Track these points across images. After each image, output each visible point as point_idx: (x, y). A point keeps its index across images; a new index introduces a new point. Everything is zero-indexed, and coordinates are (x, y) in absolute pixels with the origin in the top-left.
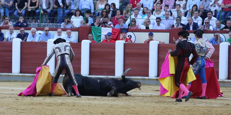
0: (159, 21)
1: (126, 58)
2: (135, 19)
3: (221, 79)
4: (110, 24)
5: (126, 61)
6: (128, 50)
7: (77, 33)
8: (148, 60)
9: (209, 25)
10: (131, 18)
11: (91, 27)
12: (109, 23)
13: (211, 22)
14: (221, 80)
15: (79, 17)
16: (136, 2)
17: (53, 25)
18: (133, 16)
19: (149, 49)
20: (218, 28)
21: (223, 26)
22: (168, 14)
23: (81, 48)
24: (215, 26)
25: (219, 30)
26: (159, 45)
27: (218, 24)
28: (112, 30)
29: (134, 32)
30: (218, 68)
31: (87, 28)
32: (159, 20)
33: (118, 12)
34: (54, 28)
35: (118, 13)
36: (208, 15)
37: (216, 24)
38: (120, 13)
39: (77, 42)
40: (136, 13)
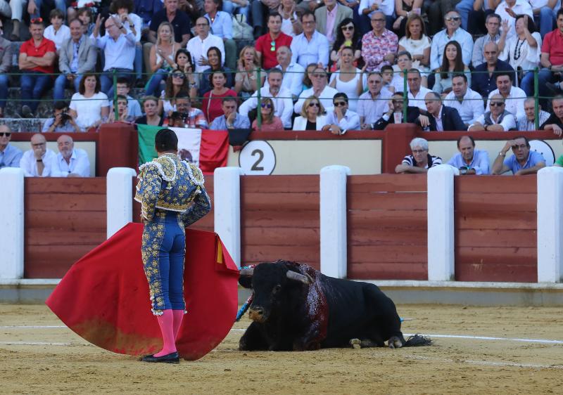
0: (342, 104)
1: (248, 223)
2: (269, 99)
3: (545, 283)
4: (196, 117)
5: (248, 231)
6: (252, 198)
7: (92, 146)
8: (317, 228)
9: (503, 113)
10: (259, 96)
11: (136, 127)
12: (194, 112)
13: (509, 105)
14: (545, 286)
15: (95, 96)
16: (273, 44)
17: (15, 122)
18: (265, 91)
19: (318, 192)
20: (533, 121)
21: (546, 116)
22: (377, 82)
23: (105, 194)
24: (521, 114)
25: (533, 128)
26: (349, 179)
27: (531, 108)
28: (203, 133)
29: (269, 139)
30: (535, 247)
31: (123, 128)
32: (341, 101)
33: (216, 78)
34: (20, 131)
35: (218, 80)
36: (498, 85)
37: (526, 109)
38: (223, 80)
39: (93, 175)
40: (276, 83)
